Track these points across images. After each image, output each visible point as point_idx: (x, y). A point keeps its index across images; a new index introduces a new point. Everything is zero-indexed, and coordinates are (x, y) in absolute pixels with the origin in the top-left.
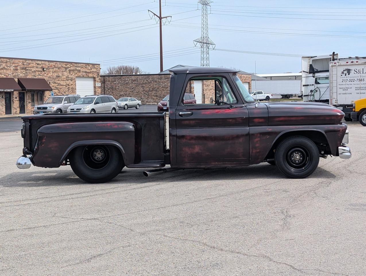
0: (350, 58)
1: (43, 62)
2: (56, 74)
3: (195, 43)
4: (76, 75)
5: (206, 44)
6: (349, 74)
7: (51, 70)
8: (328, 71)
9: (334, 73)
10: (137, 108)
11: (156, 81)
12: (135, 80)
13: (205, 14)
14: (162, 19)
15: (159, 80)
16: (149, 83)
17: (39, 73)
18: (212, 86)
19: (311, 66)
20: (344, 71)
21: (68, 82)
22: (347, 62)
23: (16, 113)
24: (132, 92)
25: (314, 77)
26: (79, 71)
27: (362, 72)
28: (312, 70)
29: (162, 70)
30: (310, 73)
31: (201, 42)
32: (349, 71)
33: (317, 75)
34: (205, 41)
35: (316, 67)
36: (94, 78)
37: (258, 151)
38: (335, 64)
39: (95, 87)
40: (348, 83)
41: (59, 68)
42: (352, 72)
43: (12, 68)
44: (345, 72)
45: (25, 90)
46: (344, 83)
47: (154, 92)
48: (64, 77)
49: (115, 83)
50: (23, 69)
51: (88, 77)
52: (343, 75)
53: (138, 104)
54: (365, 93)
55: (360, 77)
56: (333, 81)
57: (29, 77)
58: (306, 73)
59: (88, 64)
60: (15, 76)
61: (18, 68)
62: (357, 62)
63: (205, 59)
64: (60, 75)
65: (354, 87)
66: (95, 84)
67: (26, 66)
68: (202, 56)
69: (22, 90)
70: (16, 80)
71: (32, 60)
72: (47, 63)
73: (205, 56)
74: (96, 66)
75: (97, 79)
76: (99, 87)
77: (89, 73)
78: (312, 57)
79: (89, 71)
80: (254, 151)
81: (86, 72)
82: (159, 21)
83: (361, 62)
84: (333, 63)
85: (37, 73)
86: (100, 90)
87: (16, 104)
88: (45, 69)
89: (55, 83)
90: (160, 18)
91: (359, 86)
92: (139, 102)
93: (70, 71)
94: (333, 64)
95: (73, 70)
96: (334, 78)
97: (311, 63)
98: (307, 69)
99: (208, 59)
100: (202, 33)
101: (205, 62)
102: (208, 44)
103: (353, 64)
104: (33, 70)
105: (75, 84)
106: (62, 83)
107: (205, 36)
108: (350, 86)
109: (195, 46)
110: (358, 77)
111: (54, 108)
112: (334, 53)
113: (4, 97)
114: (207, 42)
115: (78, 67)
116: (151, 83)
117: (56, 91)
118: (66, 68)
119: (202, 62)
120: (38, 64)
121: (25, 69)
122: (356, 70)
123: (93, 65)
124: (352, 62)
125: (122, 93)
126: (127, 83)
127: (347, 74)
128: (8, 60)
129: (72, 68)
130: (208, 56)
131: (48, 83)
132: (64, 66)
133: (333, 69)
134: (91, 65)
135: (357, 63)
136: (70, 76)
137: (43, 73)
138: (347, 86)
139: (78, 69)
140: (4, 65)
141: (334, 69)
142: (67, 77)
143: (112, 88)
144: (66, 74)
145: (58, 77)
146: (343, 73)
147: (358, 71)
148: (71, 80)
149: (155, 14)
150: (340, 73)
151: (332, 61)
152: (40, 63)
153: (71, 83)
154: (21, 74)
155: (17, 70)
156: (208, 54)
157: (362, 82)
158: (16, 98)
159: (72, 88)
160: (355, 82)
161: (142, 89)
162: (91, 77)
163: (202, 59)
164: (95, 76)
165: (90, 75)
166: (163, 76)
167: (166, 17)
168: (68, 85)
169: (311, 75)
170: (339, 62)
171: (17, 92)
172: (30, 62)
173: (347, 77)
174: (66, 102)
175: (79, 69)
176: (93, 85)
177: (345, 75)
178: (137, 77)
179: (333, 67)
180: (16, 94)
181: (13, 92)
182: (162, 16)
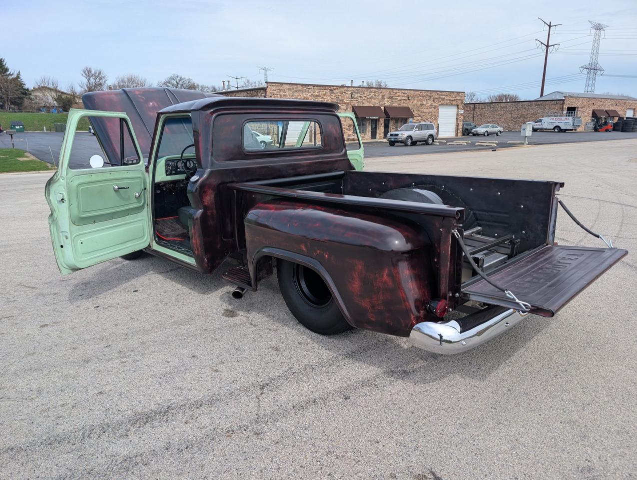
1: (409, 92)
2: (420, 102)
3: (582, 69)
4: (440, 103)
5: (593, 71)
7: (416, 99)
10: (497, 135)
11: (525, 108)
12: (504, 107)
13: (597, 39)
14: (549, 48)
15: (529, 107)
16: (518, 110)
17: (405, 101)
18: (588, 113)
21: (431, 110)
23: (380, 138)
24: (500, 118)
26: (443, 99)
31: (588, 69)
34: (593, 67)
36: (458, 105)
39: (457, 115)
41: (423, 97)
43: (380, 97)
45: (390, 117)
47: (522, 119)
48: (428, 105)
49: (484, 110)
50: (389, 98)
51: (452, 105)
53: (500, 131)
57: (395, 105)
59: (453, 92)
60: (381, 105)
61: (385, 97)
63: (590, 85)
64: (424, 103)
66: (458, 112)
67: (392, 95)
68: (588, 82)
69: (387, 117)
70: (383, 108)
71: (399, 89)
72: (412, 92)
73: (591, 82)
74: (460, 94)
75: (461, 107)
76: (462, 114)
77: (453, 101)
79: (453, 99)
81: (450, 100)
82: (546, 50)
85: (402, 101)
86: (462, 117)
87: (381, 130)
88: (410, 98)
89: (419, 110)
90: (547, 46)
92: (501, 129)
93: (434, 99)
95: (437, 99)
99: (593, 85)
100: (591, 59)
101: (590, 88)
102: (596, 70)
104: (399, 98)
105: (438, 112)
106: (425, 110)
107: (594, 62)
111: (404, 135)
113: (370, 123)
114: (595, 68)
115: (443, 95)
116: (520, 110)
117: (419, 118)
118: (430, 97)
119: (586, 88)
120: (404, 93)
121: (391, 98)
123: (458, 93)
125: (490, 120)
126: (496, 110)
128: (376, 90)
129: (436, 97)
130: (594, 82)
131: (412, 111)
132: (429, 94)
134: (455, 93)
136: (434, 104)
137: (408, 101)
139: (442, 97)
140: (372, 94)
142: (431, 105)
143: (481, 115)
144: (430, 102)
145: (422, 105)
148: (435, 108)
149: (542, 43)
152: (406, 92)
153: (434, 110)
154: (387, 103)
155: (384, 99)
156: (595, 80)
158: (381, 124)
159: (435, 115)
161: (510, 116)
162: (455, 105)
163: (587, 85)
164: (458, 104)
165: (454, 103)
166: (534, 102)
167: (554, 45)
168: (431, 112)
171: (383, 119)
172: (397, 91)
174: (417, 129)
175: (444, 97)
176: (456, 112)
178: (507, 104)
180: (382, 121)
181: (379, 119)
182: (549, 45)
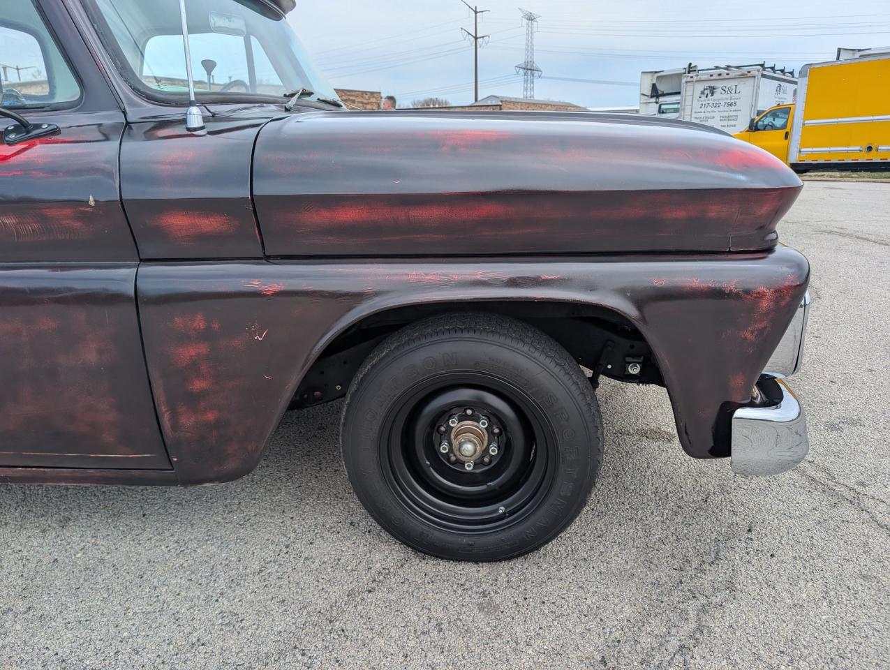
0: (717, 68)
3: (518, 69)
4: (350, 107)
5: (530, 71)
6: (712, 95)
8: (679, 93)
9: (689, 93)
13: (530, 32)
14: (478, 40)
19: (654, 86)
20: (705, 89)
22: (711, 76)
25: (657, 103)
27: (733, 92)
28: (655, 93)
29: (476, 100)
30: (652, 97)
31: (524, 69)
32: (712, 90)
33: (662, 99)
34: (529, 67)
35: (662, 88)
37: (211, 416)
38: (692, 79)
40: (709, 109)
42: (718, 91)
44: (706, 92)
46: (703, 110)
52: (702, 96)
54: (735, 126)
55: (731, 99)
56: (686, 107)
58: (646, 97)
59: (365, 93)
62: (728, 74)
63: (529, 89)
65: (718, 115)
68: (526, 85)
73: (529, 85)
74: (375, 95)
77: (366, 104)
78: (656, 72)
79: (366, 101)
80: (187, 420)
81: (362, 103)
82: (474, 42)
83: (734, 74)
84: (688, 76)
90: (476, 38)
91: (726, 114)
94: (689, 79)
95: (346, 100)
96: (688, 102)
97: (654, 82)
98: (648, 91)
99: (532, 89)
100: (526, 57)
101: (529, 93)
102: (533, 70)
103: (721, 77)
107: (529, 60)
108: (712, 114)
109: (516, 73)
110: (727, 99)
112: (690, 64)
114: (532, 68)
119: (525, 93)
122: (724, 88)
123: (372, 93)
124: (720, 75)
127: (710, 95)
129: (344, 98)
130: (532, 85)
133: (688, 88)
134: (369, 94)
135: (728, 77)
138: (708, 115)
139: (351, 98)
141: (690, 87)
146: (702, 93)
147: (727, 90)
149: (469, 34)
150: (697, 94)
151: (687, 74)
156: (533, 83)
157: (733, 108)
160: (721, 108)
163: (526, 89)
164: (374, 108)
165: (368, 107)
167: (483, 37)
169: (654, 100)
170: (698, 75)
173: (708, 100)
177: (707, 97)
179: (689, 84)
182: (478, 36)
